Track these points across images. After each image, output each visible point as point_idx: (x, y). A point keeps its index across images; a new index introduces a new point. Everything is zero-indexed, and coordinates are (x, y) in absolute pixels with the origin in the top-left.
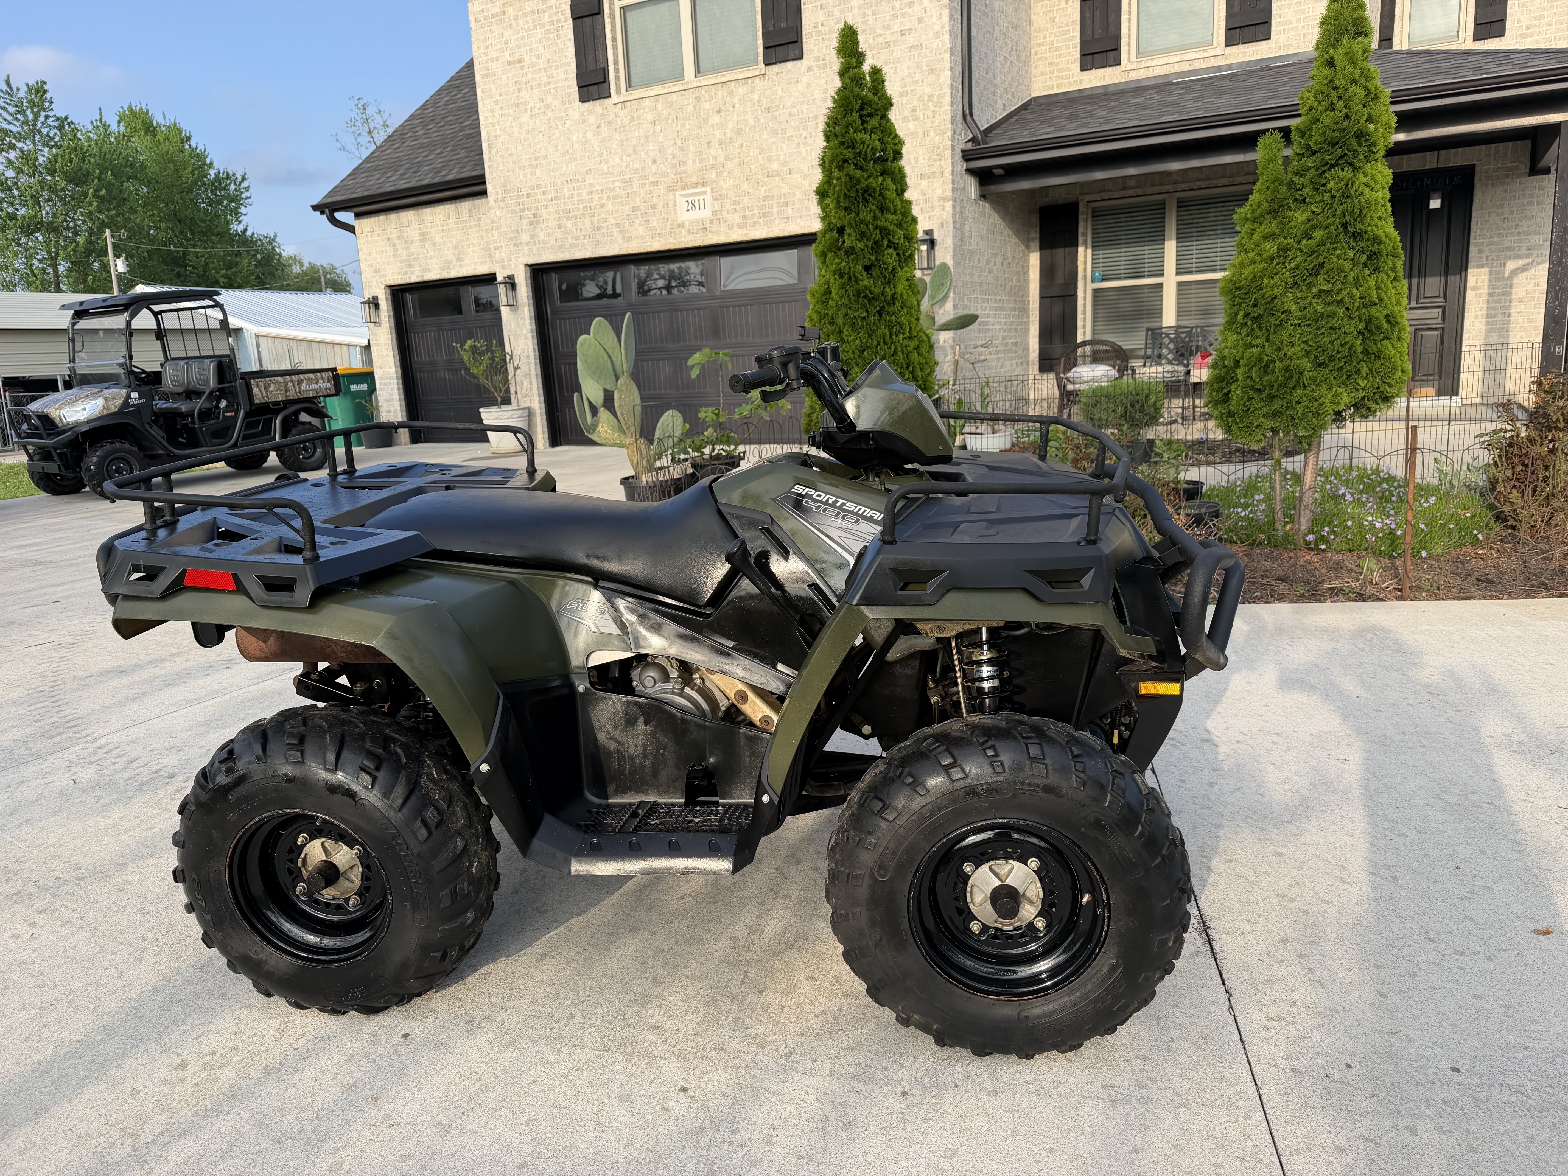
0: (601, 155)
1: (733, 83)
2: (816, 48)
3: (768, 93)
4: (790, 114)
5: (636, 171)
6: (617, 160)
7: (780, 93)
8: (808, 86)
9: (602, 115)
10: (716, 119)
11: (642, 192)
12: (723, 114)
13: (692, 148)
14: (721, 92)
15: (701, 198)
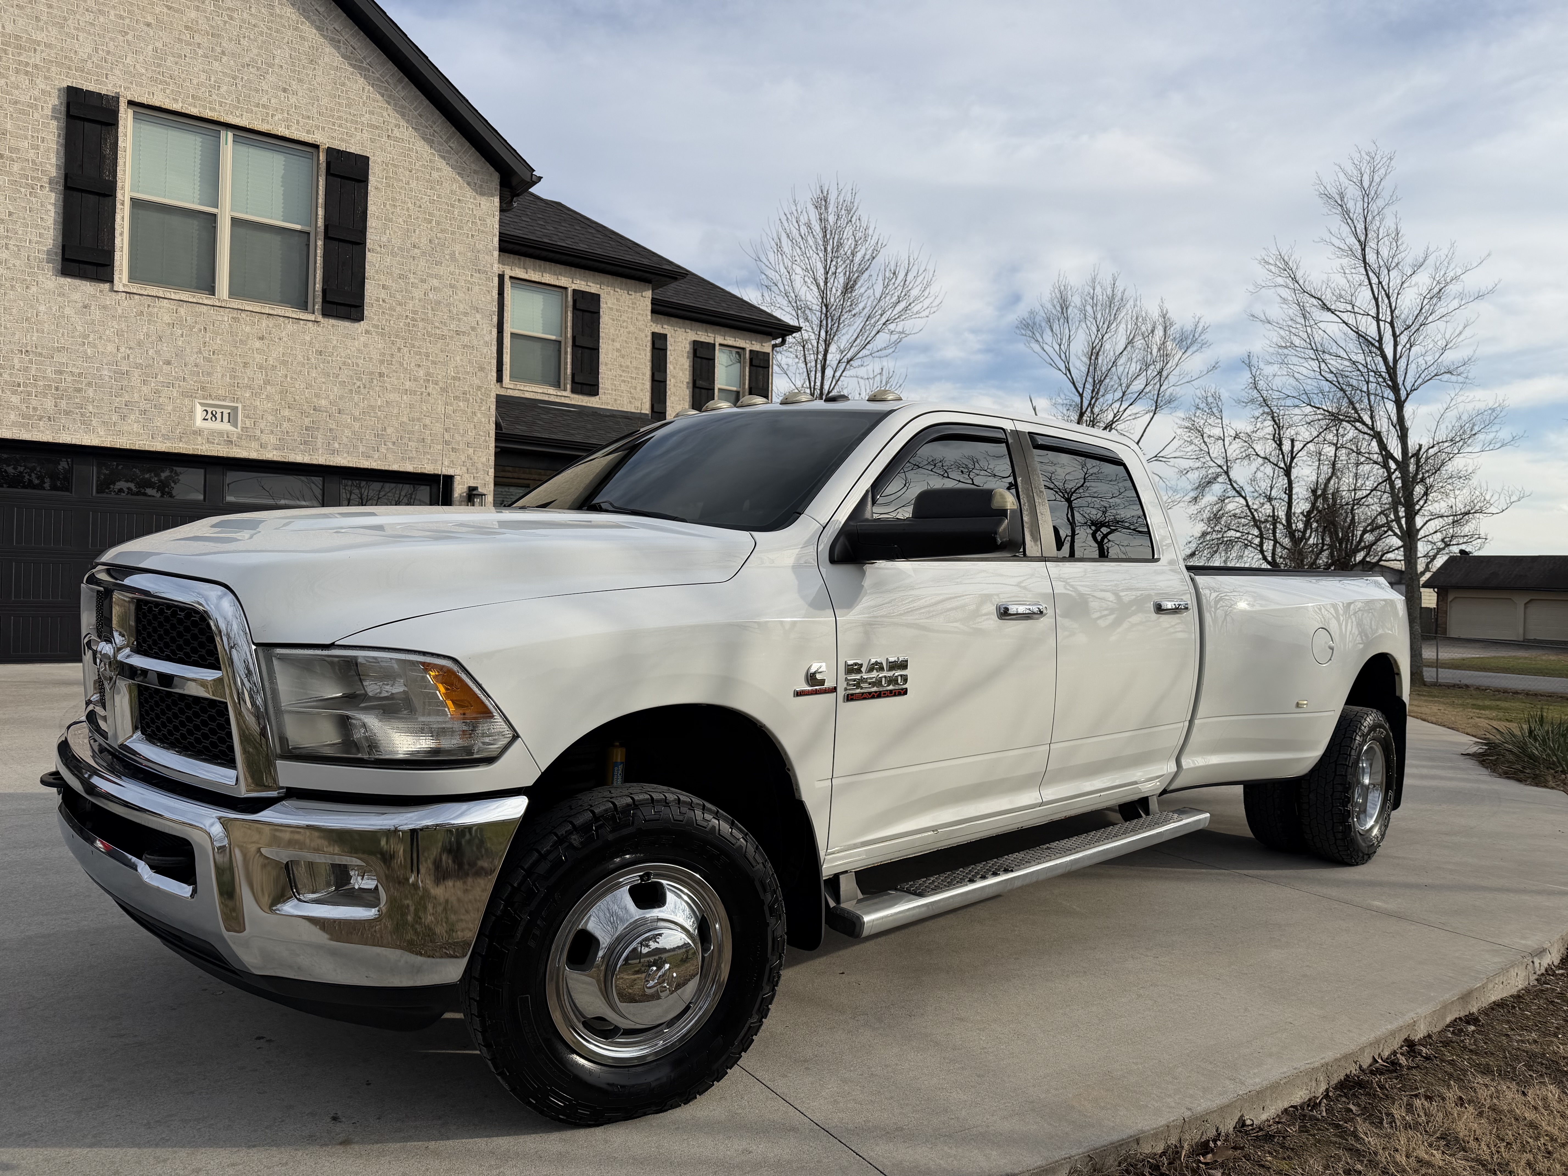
0: (86, 337)
1: (281, 319)
2: (376, 318)
3: (322, 338)
4: (344, 363)
5: (138, 366)
6: (111, 348)
7: (335, 342)
8: (366, 345)
9: (94, 296)
10: (258, 344)
11: (144, 388)
12: (266, 342)
13: (222, 362)
14: (265, 322)
15: (226, 412)
